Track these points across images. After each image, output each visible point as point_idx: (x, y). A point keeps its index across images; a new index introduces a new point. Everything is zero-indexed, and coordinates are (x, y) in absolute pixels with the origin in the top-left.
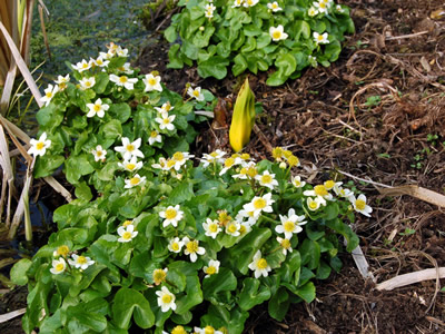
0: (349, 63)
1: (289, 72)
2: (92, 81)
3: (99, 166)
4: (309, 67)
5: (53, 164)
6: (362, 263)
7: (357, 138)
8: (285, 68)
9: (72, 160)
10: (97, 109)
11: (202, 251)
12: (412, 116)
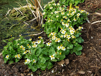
0: (85, 2)
1: (77, 4)
2: (50, 5)
3: (52, 15)
4: (80, 3)
5: (45, 16)
6: (89, 22)
7: (87, 10)
8: (76, 3)
9: (48, 15)
10: (51, 8)
11: (67, 18)
12: (95, 6)
